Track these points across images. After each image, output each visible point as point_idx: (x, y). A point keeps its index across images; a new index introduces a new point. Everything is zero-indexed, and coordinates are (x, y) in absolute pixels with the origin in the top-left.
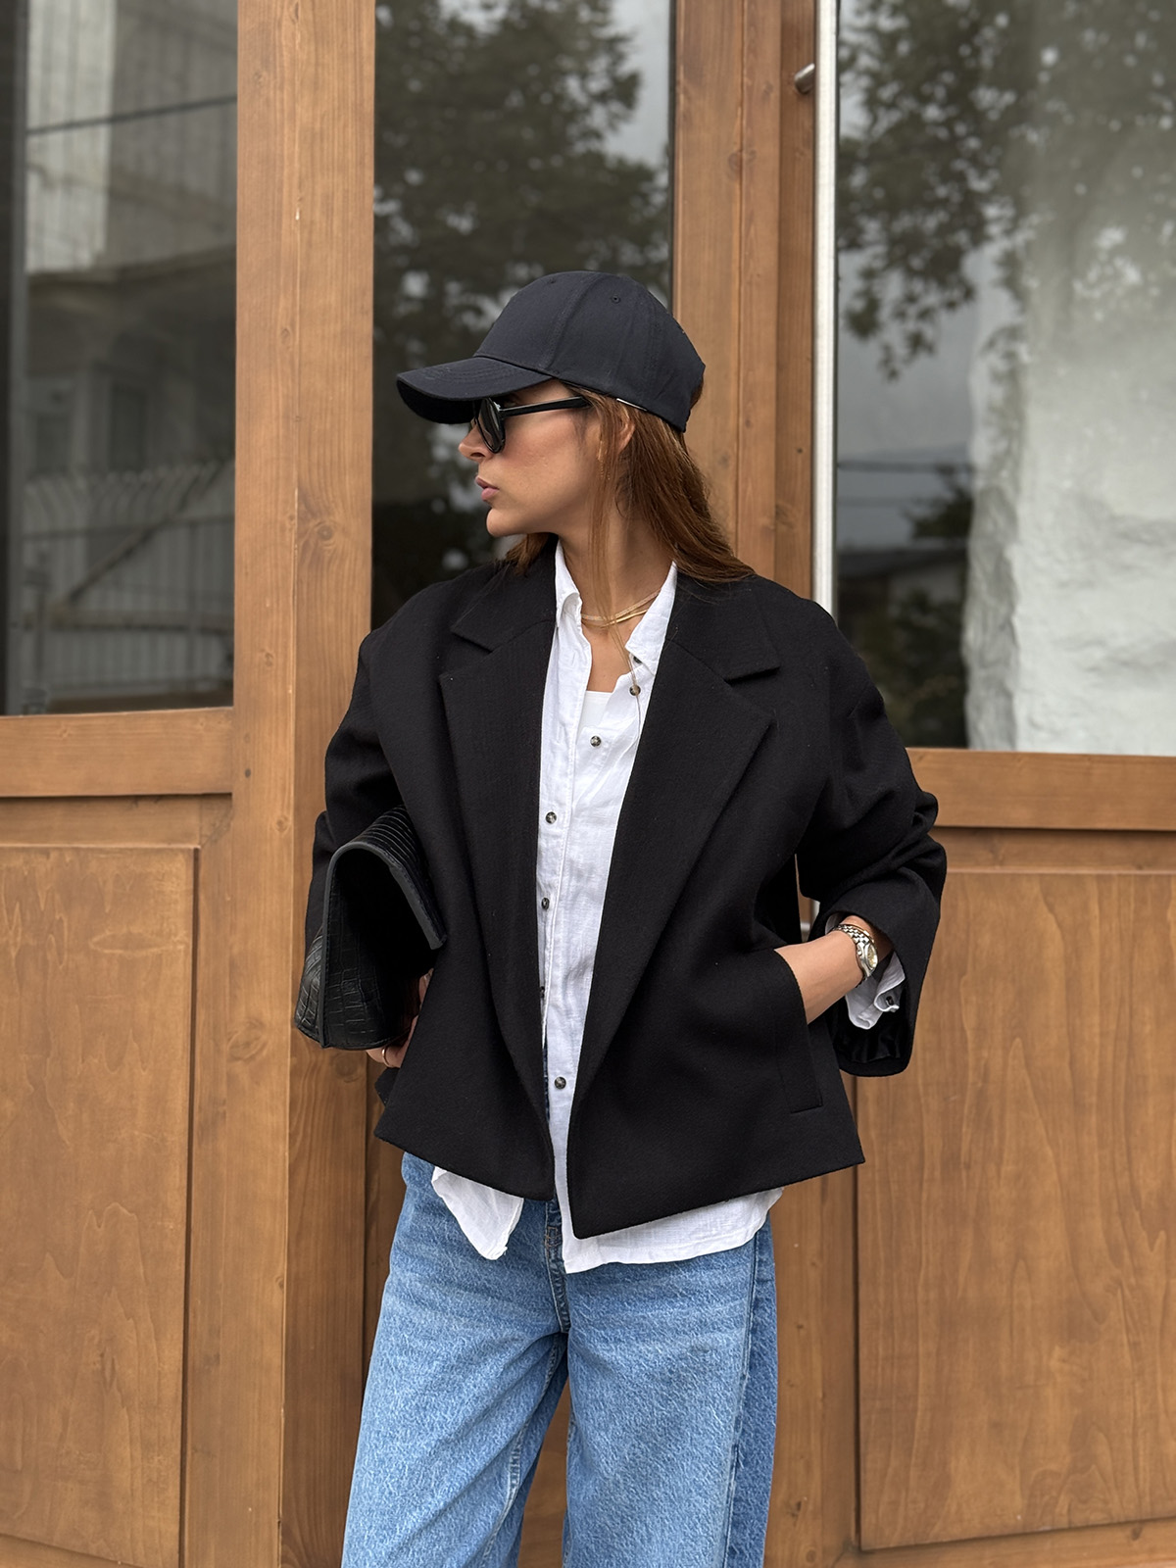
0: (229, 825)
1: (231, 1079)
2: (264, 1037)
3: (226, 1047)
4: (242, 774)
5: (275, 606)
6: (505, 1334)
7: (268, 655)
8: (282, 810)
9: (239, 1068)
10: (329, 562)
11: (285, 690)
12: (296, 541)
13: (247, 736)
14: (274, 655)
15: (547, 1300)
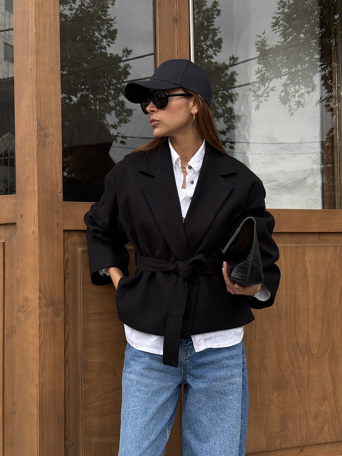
0: (15, 234)
1: (18, 318)
2: (29, 304)
3: (16, 308)
4: (20, 216)
5: (30, 160)
6: (169, 384)
7: (28, 176)
8: (34, 228)
9: (21, 315)
10: (48, 145)
11: (34, 187)
12: (37, 138)
13: (21, 203)
14: (30, 176)
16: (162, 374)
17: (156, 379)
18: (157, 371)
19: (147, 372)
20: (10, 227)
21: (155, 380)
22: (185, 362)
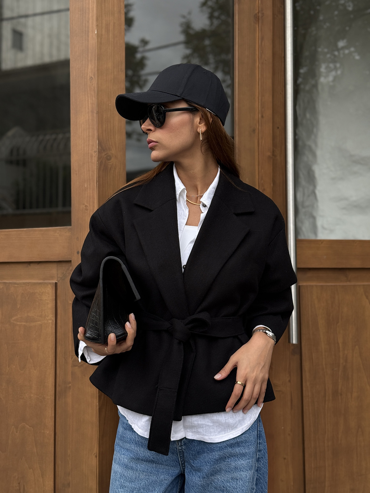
5: (89, 186)
6: (161, 478)
10: (110, 169)
12: (97, 161)
13: (77, 238)
14: (89, 206)
15: (177, 462)
16: (152, 465)
17: (144, 472)
18: (145, 461)
19: (133, 463)
20: (64, 265)
21: (142, 473)
22: (180, 448)
